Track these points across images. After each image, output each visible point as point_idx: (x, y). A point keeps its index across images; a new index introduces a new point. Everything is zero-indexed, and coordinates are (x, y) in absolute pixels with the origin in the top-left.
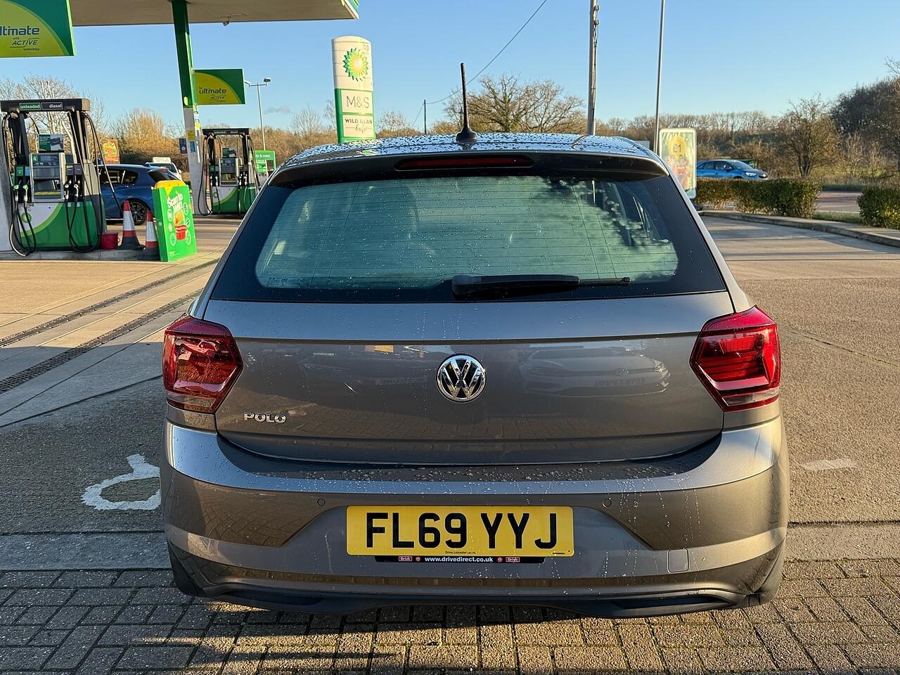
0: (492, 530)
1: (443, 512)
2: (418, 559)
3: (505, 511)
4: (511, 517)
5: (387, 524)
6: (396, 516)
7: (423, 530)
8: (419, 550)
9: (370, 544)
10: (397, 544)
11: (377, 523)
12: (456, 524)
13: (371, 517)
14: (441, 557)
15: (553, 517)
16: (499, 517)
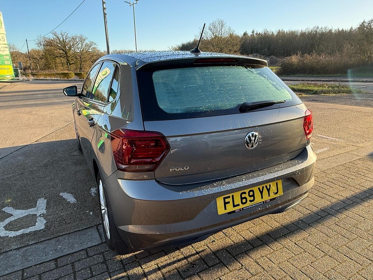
0: (261, 193)
1: (247, 191)
2: (241, 209)
3: (264, 185)
4: (266, 186)
5: (230, 200)
6: (233, 196)
7: (242, 199)
8: (242, 206)
9: (225, 209)
10: (234, 206)
11: (227, 200)
12: (251, 193)
13: (224, 199)
14: (248, 207)
15: (277, 183)
16: (263, 187)
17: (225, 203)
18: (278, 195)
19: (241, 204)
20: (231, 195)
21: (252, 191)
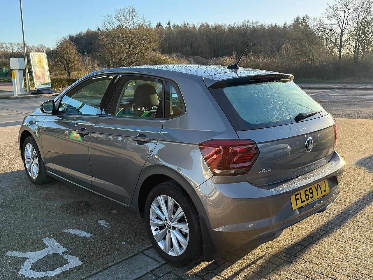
0: (317, 190)
1: (308, 189)
2: (306, 205)
8: (306, 202)
10: (302, 202)
14: (310, 202)
15: (325, 182)
16: (317, 185)
17: (297, 200)
18: (326, 193)
19: (305, 200)
20: (298, 192)
21: (311, 188)
